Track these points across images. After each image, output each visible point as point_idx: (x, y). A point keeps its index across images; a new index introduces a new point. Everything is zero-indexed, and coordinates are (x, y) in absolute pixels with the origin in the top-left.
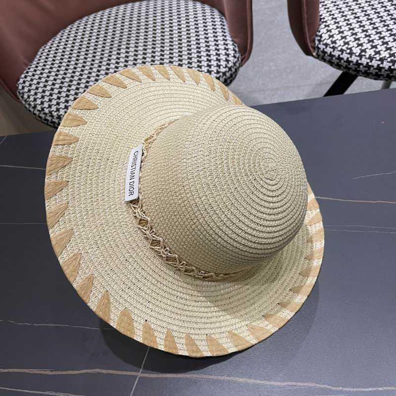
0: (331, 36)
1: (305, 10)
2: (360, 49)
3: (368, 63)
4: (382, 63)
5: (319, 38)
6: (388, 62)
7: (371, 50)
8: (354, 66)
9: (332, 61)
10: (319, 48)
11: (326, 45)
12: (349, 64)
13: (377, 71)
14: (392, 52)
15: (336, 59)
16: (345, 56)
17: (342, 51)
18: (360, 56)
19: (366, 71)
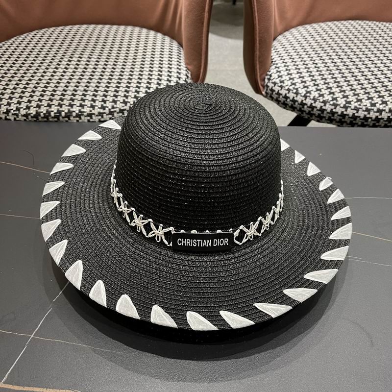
0: (279, 76)
1: (258, 47)
2: (306, 91)
3: (312, 104)
4: (325, 105)
5: (269, 77)
6: (330, 105)
7: (316, 93)
8: (299, 105)
9: (279, 99)
10: (267, 86)
11: (275, 84)
12: (295, 104)
13: (320, 112)
14: (335, 97)
15: (283, 97)
16: (291, 95)
17: (289, 90)
18: (305, 97)
19: (309, 111)
